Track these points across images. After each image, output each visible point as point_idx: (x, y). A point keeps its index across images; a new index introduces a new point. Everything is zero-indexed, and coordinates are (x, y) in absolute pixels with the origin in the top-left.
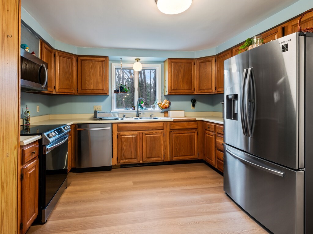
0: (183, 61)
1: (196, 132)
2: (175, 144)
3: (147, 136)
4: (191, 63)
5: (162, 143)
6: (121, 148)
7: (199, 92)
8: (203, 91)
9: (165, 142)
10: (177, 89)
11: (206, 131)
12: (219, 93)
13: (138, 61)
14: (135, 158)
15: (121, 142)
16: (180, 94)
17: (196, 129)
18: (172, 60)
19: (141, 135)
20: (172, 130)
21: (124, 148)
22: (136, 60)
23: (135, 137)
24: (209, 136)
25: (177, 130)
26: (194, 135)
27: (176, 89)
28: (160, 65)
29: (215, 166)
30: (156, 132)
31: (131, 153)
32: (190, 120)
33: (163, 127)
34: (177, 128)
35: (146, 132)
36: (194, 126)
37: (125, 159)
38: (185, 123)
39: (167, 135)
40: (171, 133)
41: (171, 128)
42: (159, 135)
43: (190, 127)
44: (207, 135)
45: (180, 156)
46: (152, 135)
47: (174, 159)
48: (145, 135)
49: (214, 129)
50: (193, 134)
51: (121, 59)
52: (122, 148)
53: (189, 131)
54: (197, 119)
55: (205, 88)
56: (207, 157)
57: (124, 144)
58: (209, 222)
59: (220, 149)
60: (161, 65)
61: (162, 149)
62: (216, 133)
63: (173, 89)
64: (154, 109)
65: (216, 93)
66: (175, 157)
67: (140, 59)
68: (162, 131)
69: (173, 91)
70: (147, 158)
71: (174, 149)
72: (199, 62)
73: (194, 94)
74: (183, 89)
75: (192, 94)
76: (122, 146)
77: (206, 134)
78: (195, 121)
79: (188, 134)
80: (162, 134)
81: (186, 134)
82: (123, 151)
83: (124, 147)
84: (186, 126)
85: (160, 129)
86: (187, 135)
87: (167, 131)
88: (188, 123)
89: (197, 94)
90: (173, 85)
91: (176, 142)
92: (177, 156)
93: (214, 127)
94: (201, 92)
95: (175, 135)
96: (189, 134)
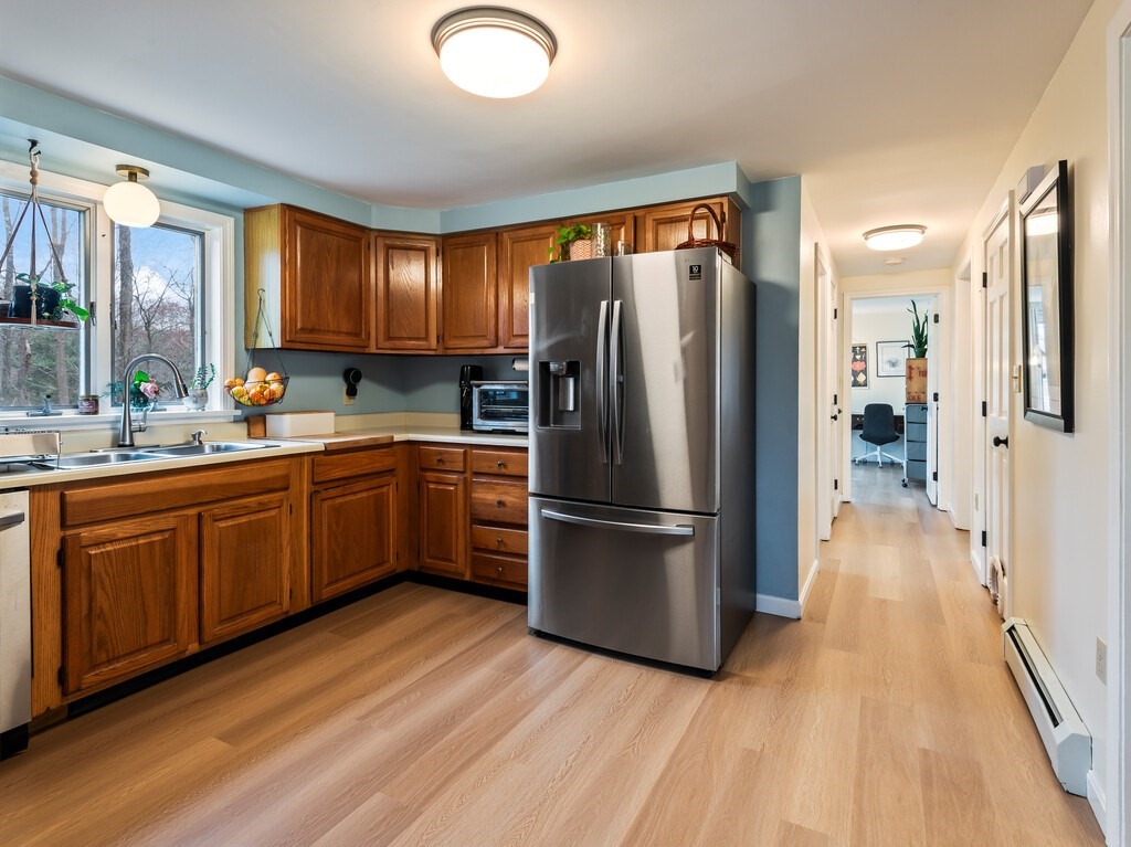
0: (334, 227)
1: (394, 481)
2: (329, 538)
3: (223, 524)
4: (358, 240)
5: (285, 543)
6: (85, 611)
7: (388, 344)
8: (398, 344)
9: (295, 535)
10: (317, 327)
11: (428, 474)
12: (450, 352)
13: (133, 177)
14: (163, 642)
15: (83, 581)
16: (324, 348)
17: (391, 471)
18: (297, 215)
19: (193, 527)
20: (319, 487)
21: (106, 607)
22: (126, 172)
23: (164, 541)
24: (440, 487)
25: (336, 484)
26: (388, 491)
27: (312, 331)
28: (230, 222)
29: (463, 575)
30: (260, 503)
31: (146, 621)
32: (379, 442)
33: (287, 477)
34: (337, 474)
35: (217, 509)
36: (388, 462)
37: (109, 662)
38: (361, 454)
39: (302, 507)
40: (319, 495)
41: (316, 480)
42: (273, 513)
43: (378, 466)
44: (432, 486)
45: (345, 578)
46: (244, 520)
47: (327, 593)
48: (215, 521)
49: (462, 464)
50: (385, 489)
51: (34, 143)
52: (90, 609)
53: (375, 482)
54: (398, 437)
55: (405, 335)
56: (430, 557)
57: (103, 588)
58: (562, 710)
59: (487, 518)
60: (232, 220)
61: (286, 567)
62: (468, 475)
63: (302, 329)
64: (203, 408)
65: (439, 352)
66: (330, 584)
67: (146, 172)
68: (283, 493)
69: (304, 337)
70: (222, 622)
71: (325, 557)
72: (385, 244)
73: (367, 351)
74: (334, 332)
75: (361, 350)
76: (91, 600)
77: (428, 482)
78: (391, 444)
79: (371, 493)
80: (285, 508)
81: (365, 494)
82: (99, 625)
83: (102, 601)
84: (365, 463)
85: (275, 486)
86: (368, 497)
87: (301, 492)
88: (370, 452)
89: (378, 351)
90: (303, 314)
91: (334, 526)
92: (337, 581)
93: (461, 458)
94: (392, 346)
95: (329, 503)
96: (375, 492)
